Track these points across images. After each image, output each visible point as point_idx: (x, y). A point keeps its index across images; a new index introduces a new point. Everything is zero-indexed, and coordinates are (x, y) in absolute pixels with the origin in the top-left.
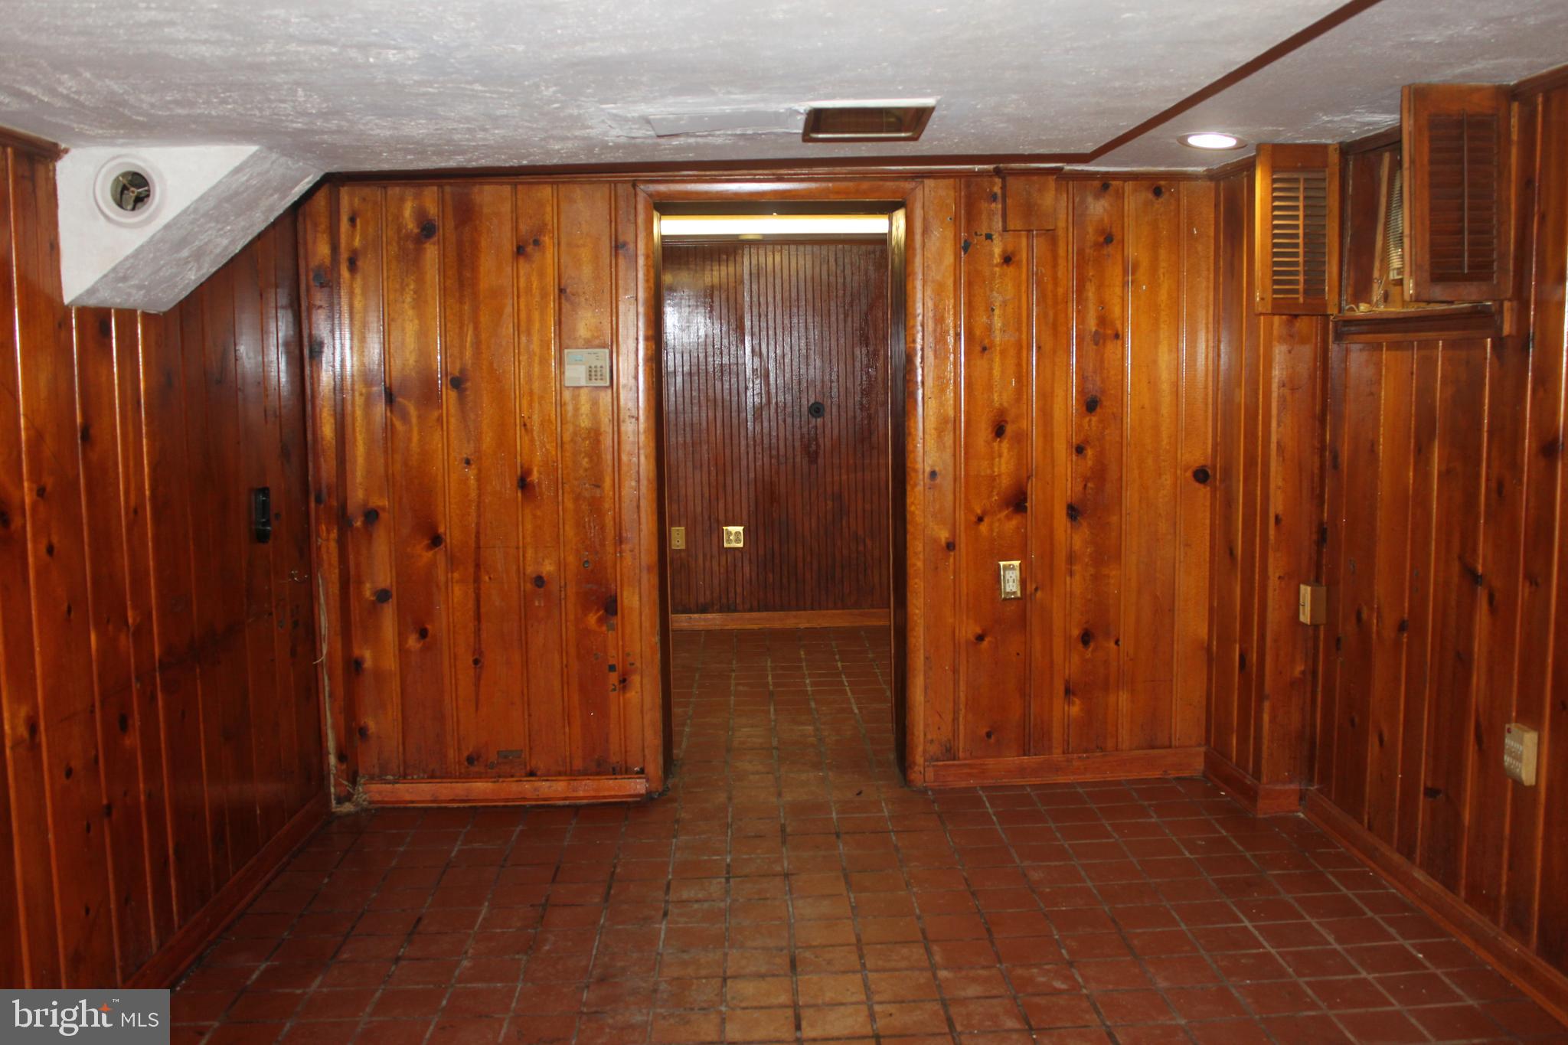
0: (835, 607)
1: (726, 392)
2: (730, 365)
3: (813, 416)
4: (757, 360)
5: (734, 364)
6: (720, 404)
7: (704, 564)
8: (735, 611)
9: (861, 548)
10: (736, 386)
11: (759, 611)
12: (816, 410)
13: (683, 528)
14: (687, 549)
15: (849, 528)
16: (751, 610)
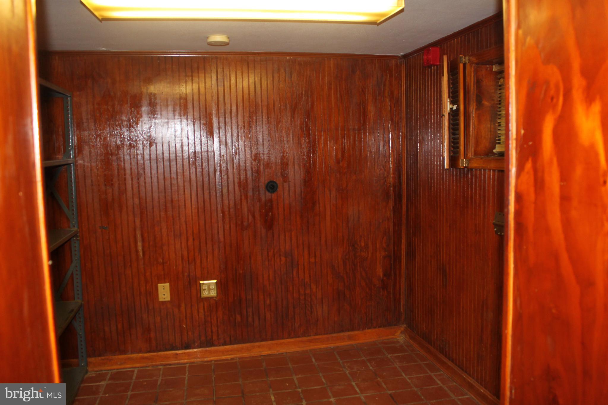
0: (290, 337)
1: (199, 174)
2: (201, 152)
3: (269, 191)
4: (223, 147)
5: (205, 152)
6: (195, 184)
7: (186, 310)
8: (212, 345)
9: (308, 291)
10: (207, 169)
11: (231, 344)
12: (272, 187)
13: (168, 284)
14: (171, 301)
15: (298, 277)
16: (225, 344)
